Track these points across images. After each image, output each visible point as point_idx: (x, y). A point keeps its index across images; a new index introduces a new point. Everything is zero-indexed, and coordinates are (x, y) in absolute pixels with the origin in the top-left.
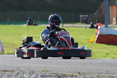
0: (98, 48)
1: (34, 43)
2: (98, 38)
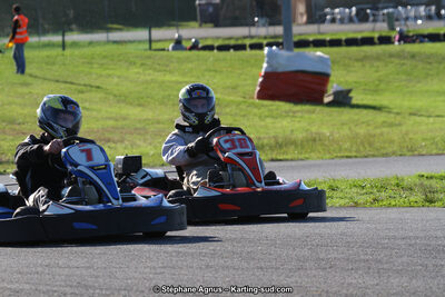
0: (266, 117)
1: (147, 174)
2: (262, 84)
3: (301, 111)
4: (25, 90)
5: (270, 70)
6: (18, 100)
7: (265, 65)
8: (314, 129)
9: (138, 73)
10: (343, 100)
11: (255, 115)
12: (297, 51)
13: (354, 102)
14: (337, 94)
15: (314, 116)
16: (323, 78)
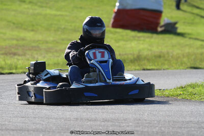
5: (121, 8)
7: (117, 4)
9: (28, 8)
10: (171, 30)
11: (112, 38)
13: (179, 31)
15: (152, 40)
16: (158, 14)
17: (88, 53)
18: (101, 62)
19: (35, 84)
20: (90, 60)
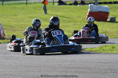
2: (88, 15)
3: (100, 24)
4: (15, 17)
5: (91, 11)
6: (13, 20)
7: (89, 10)
8: (105, 29)
9: (50, 12)
10: (113, 20)
12: (99, 5)
13: (117, 21)
14: (111, 18)
15: (104, 25)
16: (107, 14)
17: (53, 32)
18: (58, 36)
19: (30, 46)
20: (54, 35)
